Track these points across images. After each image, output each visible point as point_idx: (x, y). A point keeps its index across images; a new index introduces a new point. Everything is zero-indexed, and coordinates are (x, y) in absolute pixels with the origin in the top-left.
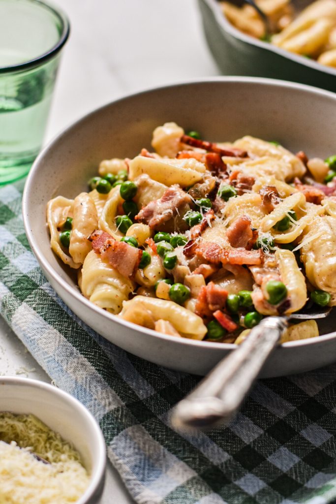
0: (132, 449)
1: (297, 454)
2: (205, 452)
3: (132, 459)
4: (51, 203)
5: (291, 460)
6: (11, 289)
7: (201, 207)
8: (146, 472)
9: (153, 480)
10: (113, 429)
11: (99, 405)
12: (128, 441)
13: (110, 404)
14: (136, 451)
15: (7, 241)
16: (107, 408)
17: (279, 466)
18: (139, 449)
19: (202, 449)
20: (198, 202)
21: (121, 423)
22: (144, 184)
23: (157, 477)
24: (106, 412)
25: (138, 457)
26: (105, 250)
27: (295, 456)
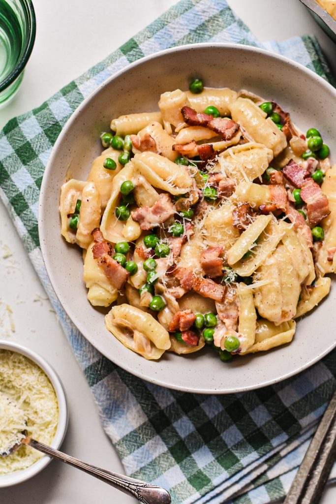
0: (105, 396)
1: (223, 404)
2: (157, 396)
3: (105, 403)
4: (65, 186)
5: (217, 409)
6: (29, 231)
7: (184, 219)
8: (113, 412)
9: (116, 419)
10: (94, 378)
11: (86, 357)
12: (103, 389)
13: (94, 357)
14: (108, 397)
15: (28, 185)
16: (91, 360)
17: (207, 413)
18: (110, 395)
19: (155, 394)
20: (182, 214)
21: (100, 375)
22: (141, 186)
23: (120, 417)
24: (90, 364)
25: (109, 402)
26: (101, 262)
27: (220, 405)
